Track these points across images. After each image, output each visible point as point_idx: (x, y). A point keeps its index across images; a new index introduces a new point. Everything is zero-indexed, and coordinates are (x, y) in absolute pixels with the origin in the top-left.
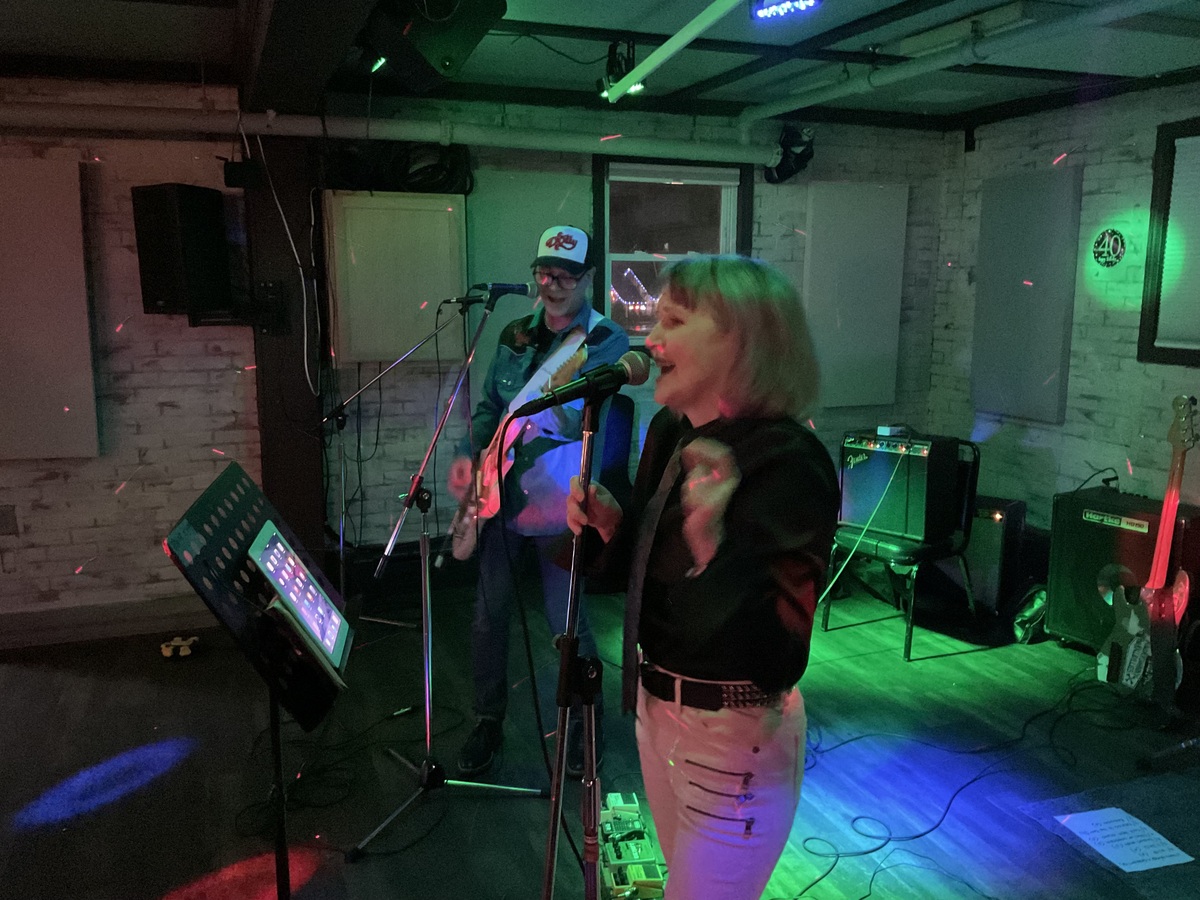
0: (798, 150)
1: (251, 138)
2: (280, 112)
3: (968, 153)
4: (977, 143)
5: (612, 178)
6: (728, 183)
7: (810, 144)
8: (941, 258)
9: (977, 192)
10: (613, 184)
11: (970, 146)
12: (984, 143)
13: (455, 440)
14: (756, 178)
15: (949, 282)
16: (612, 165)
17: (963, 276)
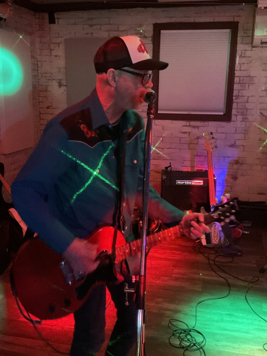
3: (51, 25)
4: (56, 20)
8: (40, 75)
9: (59, 44)
11: (52, 21)
12: (60, 21)
15: (46, 86)
17: (55, 84)
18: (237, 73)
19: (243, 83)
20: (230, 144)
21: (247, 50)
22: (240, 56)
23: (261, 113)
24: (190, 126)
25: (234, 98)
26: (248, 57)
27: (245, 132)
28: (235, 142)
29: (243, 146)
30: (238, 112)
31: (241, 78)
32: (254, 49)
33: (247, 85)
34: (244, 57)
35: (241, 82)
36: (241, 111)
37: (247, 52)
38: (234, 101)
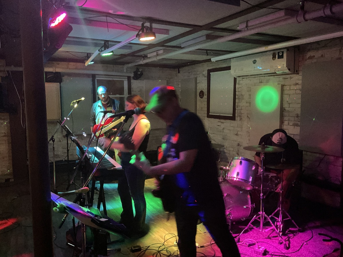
0: (139, 73)
1: (8, 71)
2: (15, 66)
3: (179, 74)
4: (180, 71)
5: (97, 78)
6: (125, 80)
7: (142, 72)
9: (180, 82)
10: (98, 80)
13: (60, 138)
14: (131, 79)
16: (97, 76)
18: (237, 93)
19: (239, 99)
20: (235, 134)
21: (240, 80)
22: (238, 84)
23: (248, 116)
24: (220, 122)
25: (236, 107)
26: (241, 84)
27: (241, 127)
28: (237, 133)
29: (241, 135)
30: (238, 115)
31: (239, 96)
32: (243, 79)
33: (241, 100)
34: (240, 84)
35: (239, 98)
36: (239, 114)
37: (241, 81)
38: (236, 109)
